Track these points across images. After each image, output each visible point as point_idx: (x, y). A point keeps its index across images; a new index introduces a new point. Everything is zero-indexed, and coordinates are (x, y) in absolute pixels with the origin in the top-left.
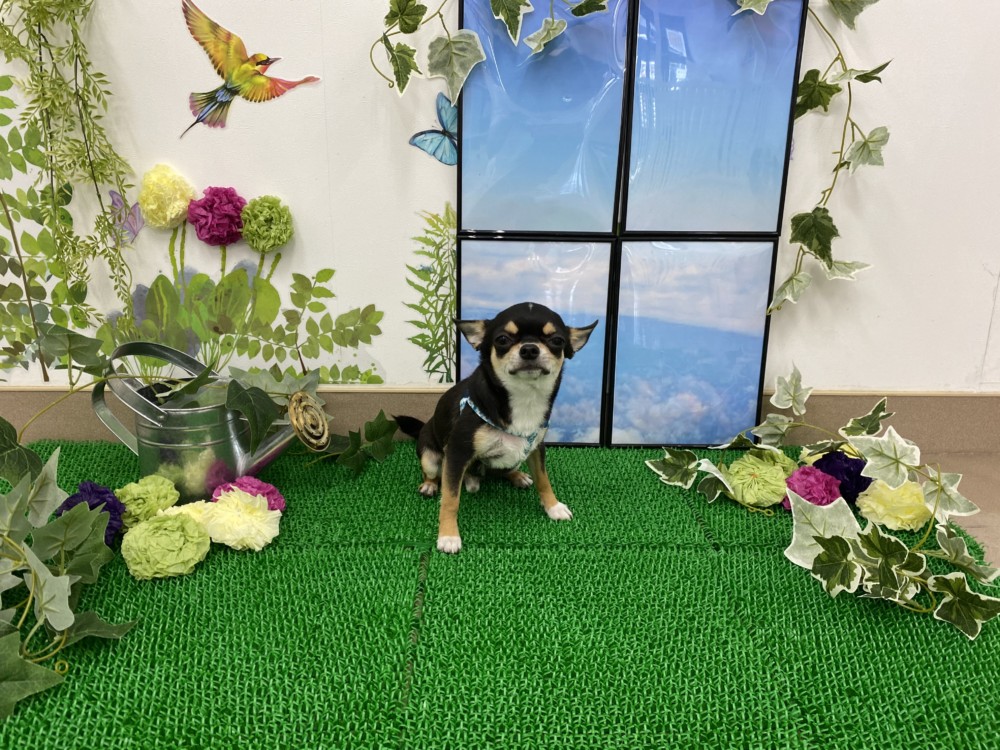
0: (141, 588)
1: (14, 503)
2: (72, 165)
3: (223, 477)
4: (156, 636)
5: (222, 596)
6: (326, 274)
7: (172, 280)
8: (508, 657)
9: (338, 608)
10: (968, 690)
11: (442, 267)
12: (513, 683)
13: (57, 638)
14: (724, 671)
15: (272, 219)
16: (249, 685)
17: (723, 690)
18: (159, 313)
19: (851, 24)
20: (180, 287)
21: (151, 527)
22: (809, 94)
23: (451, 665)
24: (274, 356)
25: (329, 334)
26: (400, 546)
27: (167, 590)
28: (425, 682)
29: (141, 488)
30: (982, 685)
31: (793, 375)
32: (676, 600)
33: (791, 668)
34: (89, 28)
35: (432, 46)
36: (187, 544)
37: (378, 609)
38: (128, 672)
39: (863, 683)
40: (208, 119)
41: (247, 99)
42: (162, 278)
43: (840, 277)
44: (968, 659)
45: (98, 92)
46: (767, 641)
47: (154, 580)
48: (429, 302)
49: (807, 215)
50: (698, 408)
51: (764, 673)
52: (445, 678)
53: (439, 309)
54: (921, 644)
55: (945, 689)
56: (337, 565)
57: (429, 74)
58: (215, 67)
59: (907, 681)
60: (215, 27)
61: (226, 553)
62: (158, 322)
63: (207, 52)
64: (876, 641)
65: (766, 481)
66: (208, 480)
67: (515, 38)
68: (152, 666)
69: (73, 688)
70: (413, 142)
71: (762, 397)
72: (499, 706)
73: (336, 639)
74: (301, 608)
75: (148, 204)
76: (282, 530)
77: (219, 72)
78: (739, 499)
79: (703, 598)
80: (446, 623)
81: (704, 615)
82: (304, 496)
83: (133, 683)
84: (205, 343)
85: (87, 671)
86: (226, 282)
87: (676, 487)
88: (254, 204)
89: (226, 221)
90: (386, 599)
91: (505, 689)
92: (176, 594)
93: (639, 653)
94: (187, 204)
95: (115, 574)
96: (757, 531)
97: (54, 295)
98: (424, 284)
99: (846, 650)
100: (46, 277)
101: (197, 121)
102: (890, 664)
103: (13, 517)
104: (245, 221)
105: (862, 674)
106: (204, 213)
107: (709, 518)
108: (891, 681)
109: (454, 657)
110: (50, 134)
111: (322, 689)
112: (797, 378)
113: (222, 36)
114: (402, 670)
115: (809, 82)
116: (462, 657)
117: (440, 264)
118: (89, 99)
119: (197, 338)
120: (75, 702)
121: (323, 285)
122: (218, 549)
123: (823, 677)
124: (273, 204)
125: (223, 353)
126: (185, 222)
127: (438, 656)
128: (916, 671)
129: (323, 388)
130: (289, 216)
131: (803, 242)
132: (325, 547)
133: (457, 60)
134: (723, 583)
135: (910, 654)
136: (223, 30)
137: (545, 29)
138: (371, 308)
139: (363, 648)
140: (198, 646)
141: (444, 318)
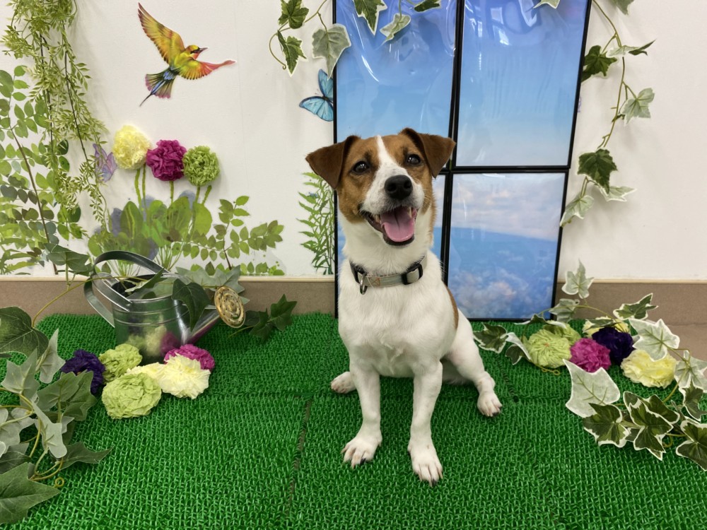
0: (115, 425)
1: (26, 370)
2: (66, 128)
3: (172, 345)
4: (123, 460)
5: (168, 432)
6: (243, 200)
7: (137, 205)
8: (360, 482)
9: (245, 443)
10: (691, 513)
11: (324, 194)
12: (363, 502)
13: (57, 463)
14: (513, 496)
15: (204, 162)
16: (183, 498)
17: (510, 511)
18: (130, 228)
19: (625, 10)
20: (143, 209)
21: (121, 383)
22: (593, 64)
23: (320, 487)
24: (209, 256)
25: (246, 241)
26: (291, 395)
27: (132, 427)
28: (302, 498)
29: (116, 353)
30: (701, 510)
31: (579, 270)
32: (483, 440)
33: (562, 494)
34: (74, 32)
35: (315, 36)
36: (146, 395)
37: (272, 445)
38: (104, 486)
39: (613, 506)
40: (158, 92)
41: (185, 77)
42: (130, 204)
43: (614, 199)
44: (693, 490)
45: (81, 77)
46: (546, 472)
47: (123, 419)
48: (315, 218)
49: (591, 154)
50: (509, 292)
51: (541, 498)
52: (316, 496)
53: (323, 223)
54: (660, 478)
55: (674, 512)
56: (247, 410)
57: (313, 56)
58: (162, 56)
59: (646, 506)
60: (161, 27)
61: (172, 399)
62: (129, 234)
63: (157, 45)
64: (626, 474)
65: (555, 350)
66: (161, 347)
67: (373, 30)
68: (120, 482)
69: (67, 497)
70: (302, 105)
71: (557, 285)
72: (351, 519)
73: (243, 466)
74: (220, 442)
75: (119, 154)
76: (210, 383)
77: (165, 59)
78: (535, 362)
79: (503, 440)
80: (319, 455)
81: (502, 452)
82: (228, 357)
83: (106, 493)
84: (161, 248)
85: (76, 485)
86: (174, 206)
87: (490, 351)
88: (192, 152)
89: (172, 164)
90: (279, 436)
91: (357, 506)
92: (138, 429)
93: (453, 481)
94: (146, 152)
95: (98, 414)
96: (546, 387)
97: (59, 216)
98: (311, 206)
99: (603, 481)
100: (53, 204)
101: (151, 94)
102: (635, 493)
103: (26, 380)
104: (186, 164)
105: (613, 499)
106: (157, 158)
107: (512, 377)
108: (634, 505)
109: (323, 481)
110: (50, 106)
111: (231, 503)
112: (582, 271)
113: (167, 33)
114: (286, 489)
115: (593, 55)
116: (329, 481)
117: (322, 191)
118: (75, 82)
119: (155, 244)
120: (68, 507)
121: (241, 207)
122: (166, 396)
123: (584, 501)
124: (204, 152)
125: (174, 255)
126: (145, 165)
127: (312, 480)
128: (654, 498)
129: (242, 278)
130: (216, 159)
131: (588, 173)
132: (240, 396)
133: (332, 46)
134: (518, 428)
135: (650, 485)
136: (167, 29)
137: (395, 22)
138: (275, 223)
139: (261, 473)
140: (150, 469)
141: (326, 230)
